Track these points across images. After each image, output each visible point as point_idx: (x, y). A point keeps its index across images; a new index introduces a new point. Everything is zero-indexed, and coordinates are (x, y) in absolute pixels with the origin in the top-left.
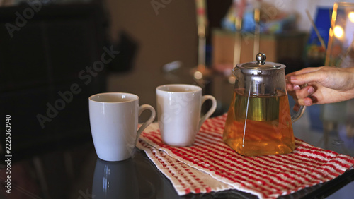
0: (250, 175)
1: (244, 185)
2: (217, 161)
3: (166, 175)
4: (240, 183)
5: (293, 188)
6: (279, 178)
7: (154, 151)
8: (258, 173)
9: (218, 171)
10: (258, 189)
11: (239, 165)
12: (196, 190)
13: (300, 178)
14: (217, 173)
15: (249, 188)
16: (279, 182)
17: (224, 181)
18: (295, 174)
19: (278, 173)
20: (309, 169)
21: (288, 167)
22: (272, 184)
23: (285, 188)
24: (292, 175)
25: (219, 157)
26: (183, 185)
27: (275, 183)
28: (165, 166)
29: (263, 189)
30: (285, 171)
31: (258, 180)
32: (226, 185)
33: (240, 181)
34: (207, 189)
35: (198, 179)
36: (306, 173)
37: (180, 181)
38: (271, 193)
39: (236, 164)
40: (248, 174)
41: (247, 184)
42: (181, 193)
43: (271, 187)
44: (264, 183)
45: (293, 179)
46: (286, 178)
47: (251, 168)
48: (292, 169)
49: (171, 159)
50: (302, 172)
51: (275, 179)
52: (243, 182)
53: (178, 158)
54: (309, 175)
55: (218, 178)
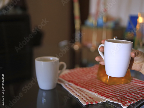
0: (114, 94)
1: (112, 99)
2: (97, 88)
3: (75, 96)
4: (110, 98)
5: (135, 100)
6: (128, 96)
7: (66, 84)
8: (117, 93)
9: (98, 93)
10: (119, 101)
11: (107, 90)
12: (91, 102)
13: (137, 95)
14: (99, 94)
15: (115, 101)
16: (128, 97)
17: (103, 97)
18: (135, 93)
19: (127, 93)
20: (140, 91)
21: (130, 90)
22: (125, 99)
23: (132, 100)
24: (133, 94)
25: (97, 86)
26: (84, 100)
27: (126, 98)
28: (73, 91)
29: (122, 101)
30: (129, 92)
31: (118, 97)
32: (104, 100)
33: (110, 97)
34: (96, 102)
35: (90, 97)
36: (139, 93)
37: (82, 99)
38: (126, 103)
39: (106, 89)
40: (113, 94)
41: (114, 99)
42: (84, 104)
43: (125, 100)
44: (122, 99)
45: (134, 96)
46: (131, 96)
47: (113, 91)
48: (132, 91)
49: (75, 88)
50: (137, 92)
51: (126, 96)
52: (111, 98)
53: (78, 87)
54: (141, 93)
55: (99, 96)
